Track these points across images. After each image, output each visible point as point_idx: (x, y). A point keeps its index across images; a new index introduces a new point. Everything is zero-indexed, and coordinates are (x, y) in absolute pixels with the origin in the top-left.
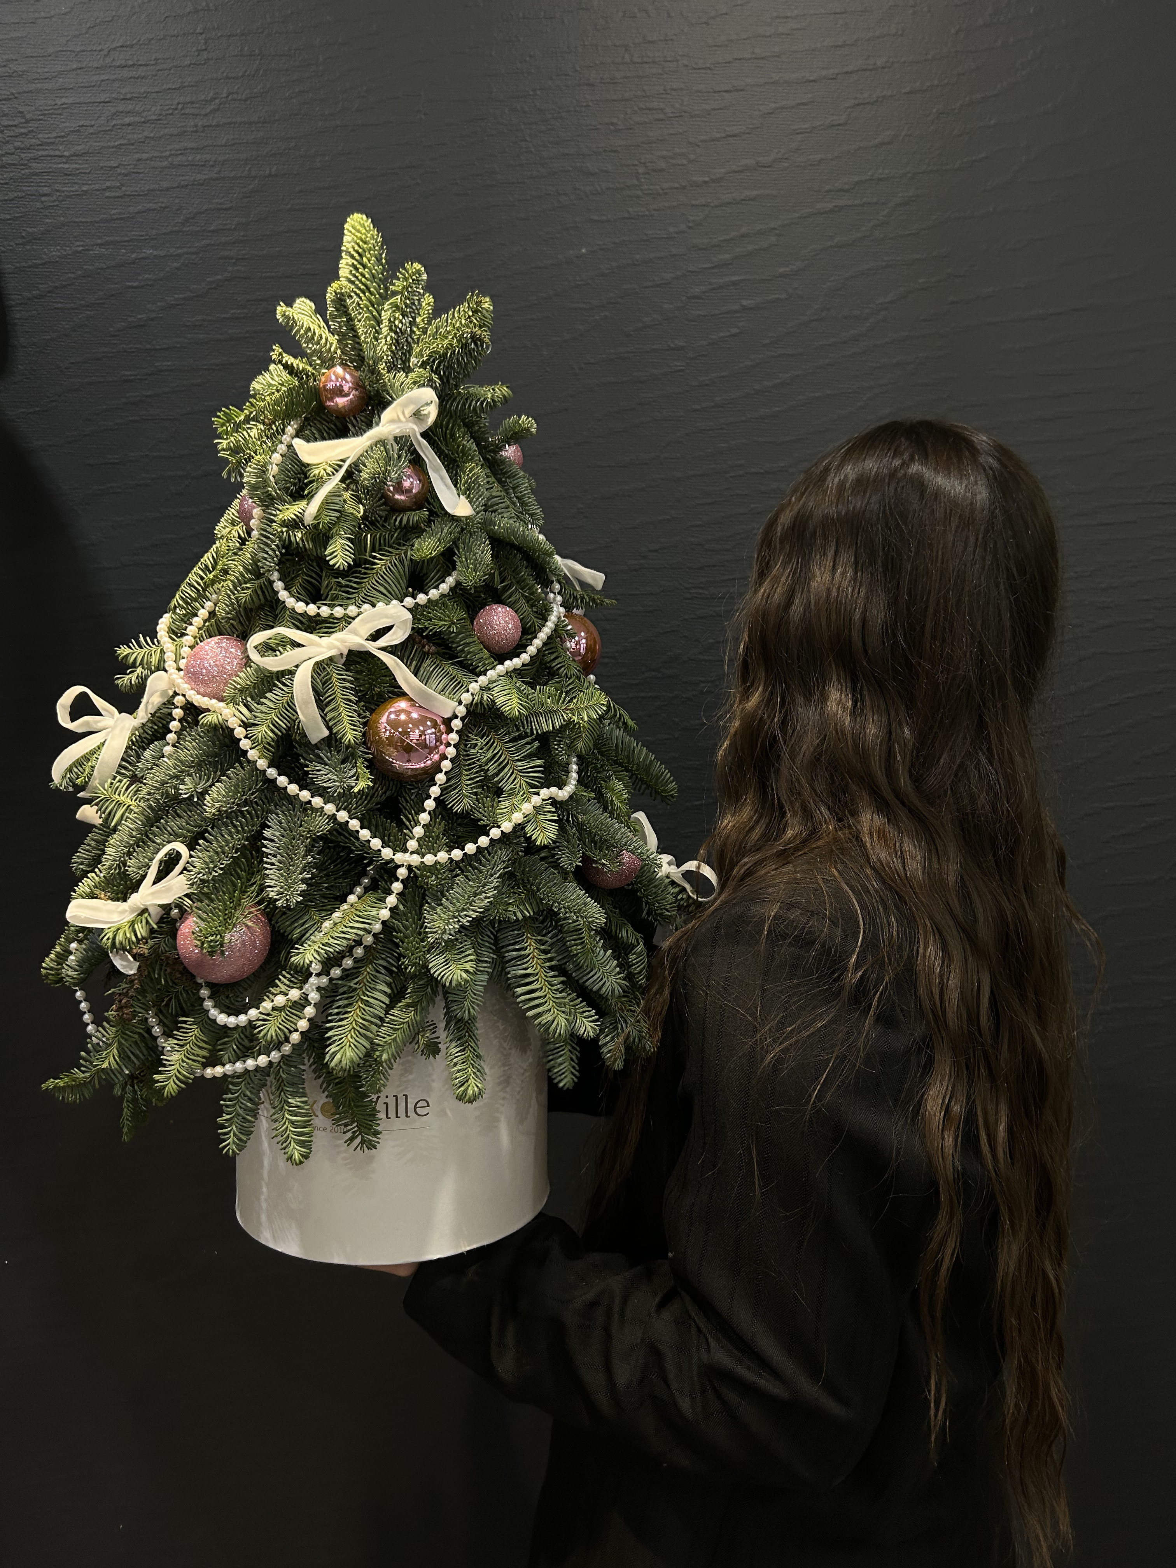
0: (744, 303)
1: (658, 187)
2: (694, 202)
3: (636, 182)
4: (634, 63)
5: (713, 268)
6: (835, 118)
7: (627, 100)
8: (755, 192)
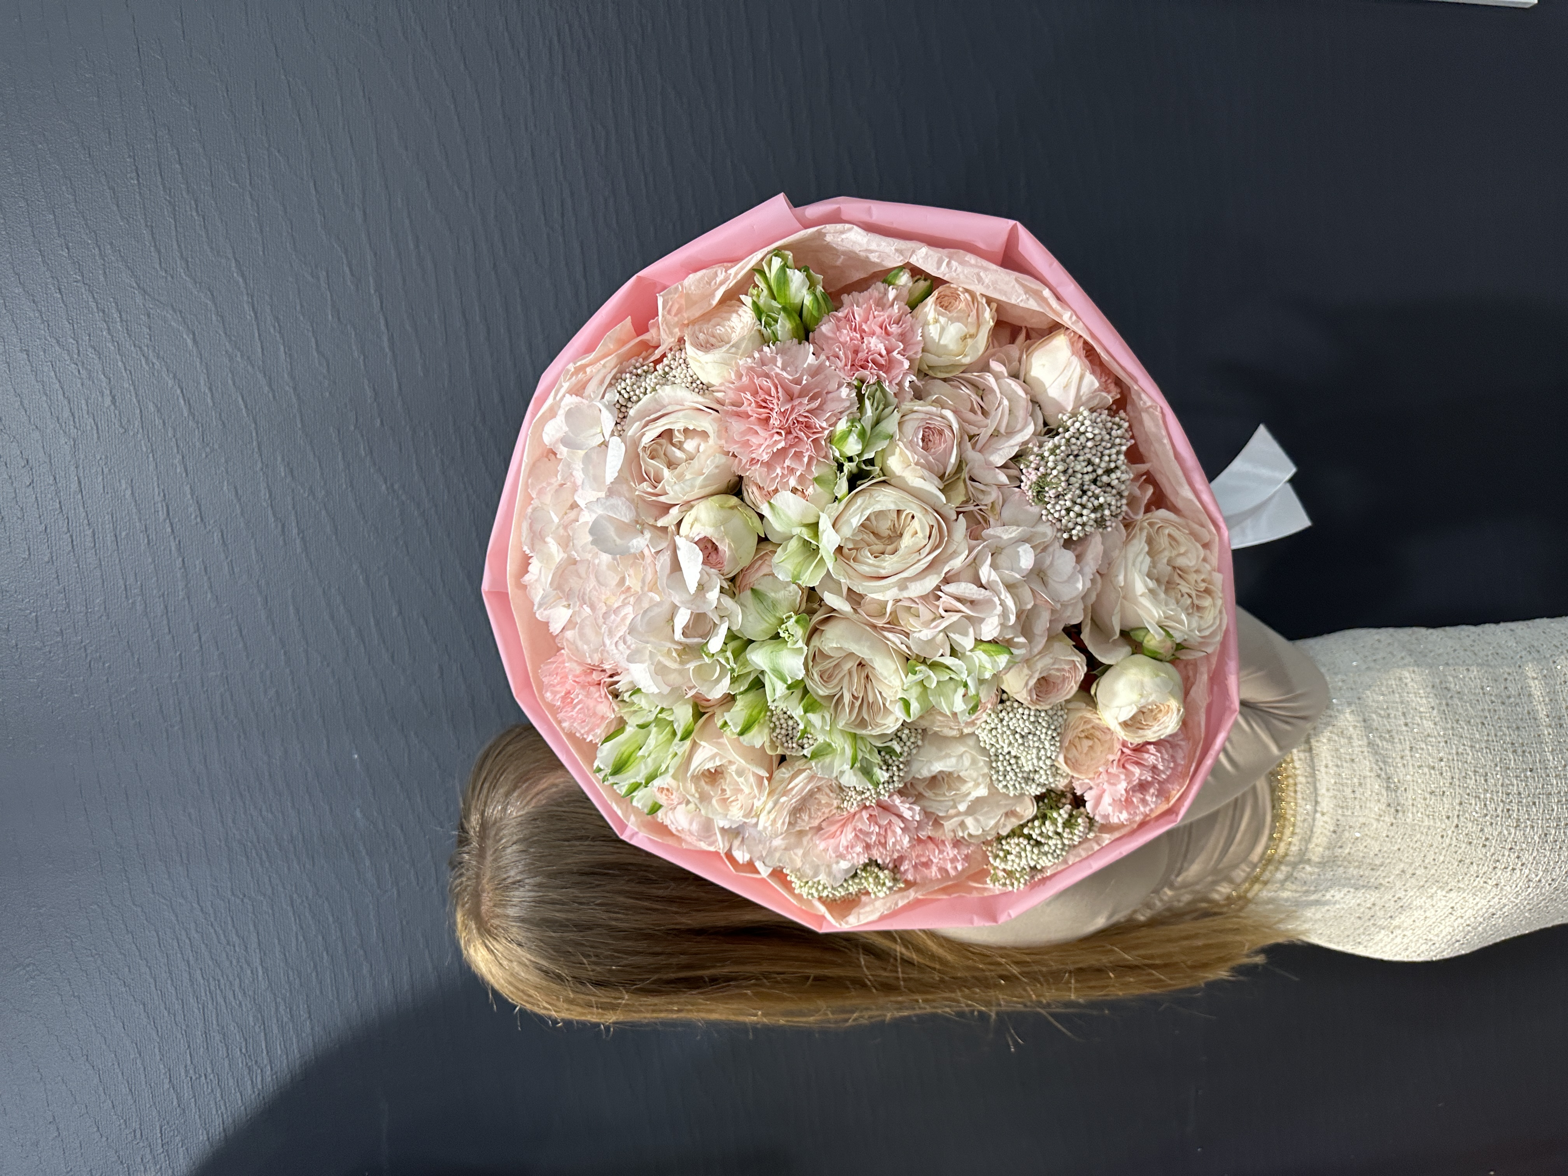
0: (395, 613)
1: (293, 695)
2: (304, 662)
3: (290, 714)
4: (182, 721)
5: (364, 643)
6: (215, 538)
7: (216, 727)
8: (291, 607)
